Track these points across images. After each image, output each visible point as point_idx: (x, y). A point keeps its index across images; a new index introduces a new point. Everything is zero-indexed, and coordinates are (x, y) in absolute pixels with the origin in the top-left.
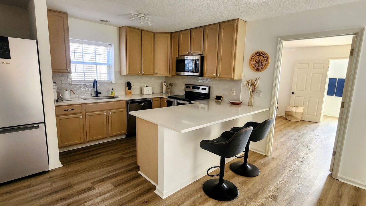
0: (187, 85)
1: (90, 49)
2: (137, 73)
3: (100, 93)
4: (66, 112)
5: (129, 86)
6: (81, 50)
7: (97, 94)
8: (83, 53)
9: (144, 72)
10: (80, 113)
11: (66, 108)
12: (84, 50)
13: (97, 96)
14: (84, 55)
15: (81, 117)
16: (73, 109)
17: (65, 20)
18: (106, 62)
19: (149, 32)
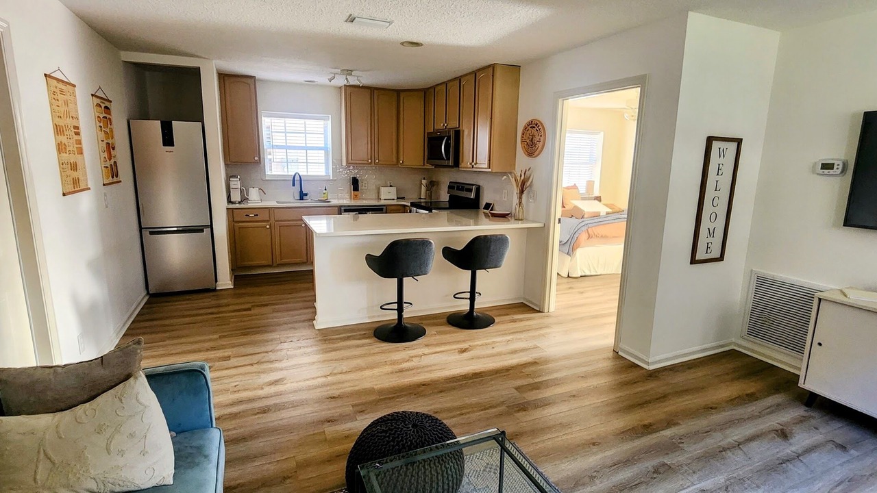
0: (451, 184)
1: (295, 125)
2: (366, 162)
3: (306, 195)
4: (247, 219)
5: (355, 183)
6: (284, 128)
7: (302, 196)
8: (286, 132)
9: (377, 161)
10: (268, 221)
11: (246, 212)
12: (287, 128)
13: (301, 198)
14: (287, 135)
15: (268, 227)
16: (257, 215)
17: (253, 87)
18: (323, 145)
19: (389, 90)
